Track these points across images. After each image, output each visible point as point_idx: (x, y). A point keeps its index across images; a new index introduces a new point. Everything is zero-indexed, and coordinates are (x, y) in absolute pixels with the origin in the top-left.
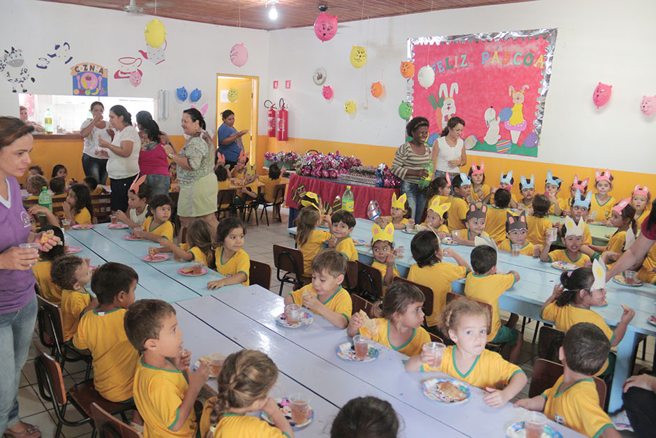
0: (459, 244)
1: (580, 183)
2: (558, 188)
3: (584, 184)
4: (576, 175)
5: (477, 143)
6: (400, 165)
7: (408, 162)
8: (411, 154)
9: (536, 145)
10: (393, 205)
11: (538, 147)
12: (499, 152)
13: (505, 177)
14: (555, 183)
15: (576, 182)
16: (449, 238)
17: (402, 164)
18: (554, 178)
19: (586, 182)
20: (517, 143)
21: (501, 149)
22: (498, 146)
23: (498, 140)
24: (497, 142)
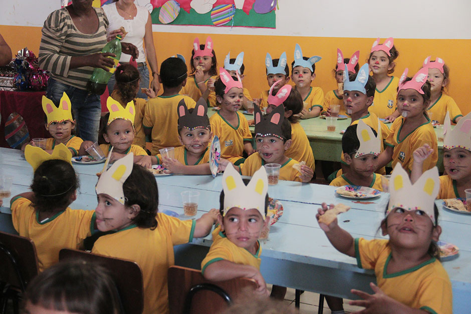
0: (172, 174)
1: (346, 61)
2: (312, 73)
3: (353, 62)
4: (339, 51)
5: (180, 13)
6: (55, 52)
7: (68, 47)
8: (73, 31)
9: (272, 10)
10: (51, 118)
11: (276, 12)
12: (216, 25)
13: (232, 61)
14: (307, 65)
15: (340, 60)
16: (156, 166)
17: (58, 49)
18: (305, 59)
19: (355, 57)
20: (243, 8)
21: (218, 20)
22: (212, 15)
23: (213, 5)
24: (212, 8)
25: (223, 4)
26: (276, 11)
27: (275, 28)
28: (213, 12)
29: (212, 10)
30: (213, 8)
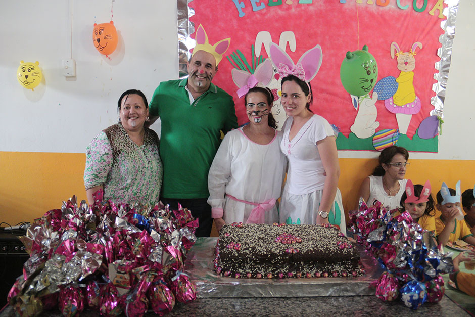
5: (338, 137)
9: (436, 135)
12: (377, 150)
20: (407, 133)
21: (380, 145)
22: (375, 140)
23: (376, 130)
24: (374, 132)
25: (386, 129)
26: (438, 137)
27: (437, 152)
28: (375, 137)
29: (375, 135)
30: (376, 133)
